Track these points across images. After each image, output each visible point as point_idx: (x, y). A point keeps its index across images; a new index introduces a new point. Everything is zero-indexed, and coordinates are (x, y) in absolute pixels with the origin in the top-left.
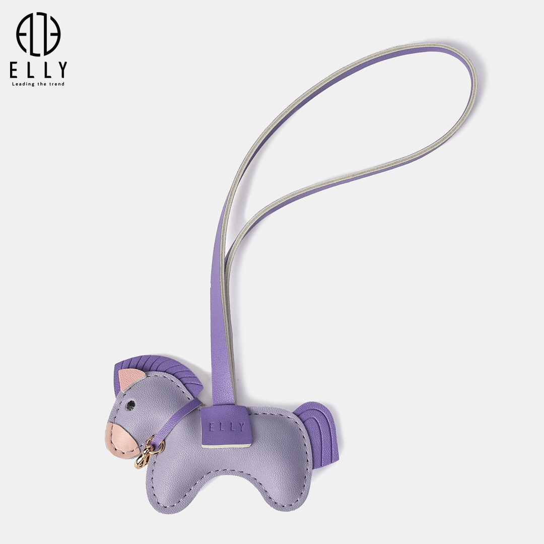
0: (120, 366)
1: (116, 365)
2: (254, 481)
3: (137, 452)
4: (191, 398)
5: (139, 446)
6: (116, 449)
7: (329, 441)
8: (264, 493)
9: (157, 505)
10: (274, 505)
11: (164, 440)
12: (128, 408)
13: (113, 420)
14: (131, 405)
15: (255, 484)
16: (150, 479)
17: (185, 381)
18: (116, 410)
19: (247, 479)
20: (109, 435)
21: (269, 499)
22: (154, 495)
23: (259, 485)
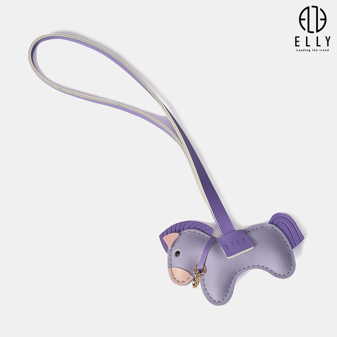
0: (162, 236)
1: (160, 236)
2: (263, 268)
3: (191, 278)
4: (210, 237)
5: (191, 274)
6: (179, 281)
7: (295, 230)
8: (271, 272)
9: (214, 302)
10: (279, 276)
11: (204, 265)
12: (176, 256)
13: (170, 266)
14: (178, 253)
15: (264, 270)
16: (205, 290)
17: (202, 229)
18: (170, 260)
19: (259, 268)
20: (172, 275)
21: (275, 274)
22: (211, 297)
23: (266, 269)
